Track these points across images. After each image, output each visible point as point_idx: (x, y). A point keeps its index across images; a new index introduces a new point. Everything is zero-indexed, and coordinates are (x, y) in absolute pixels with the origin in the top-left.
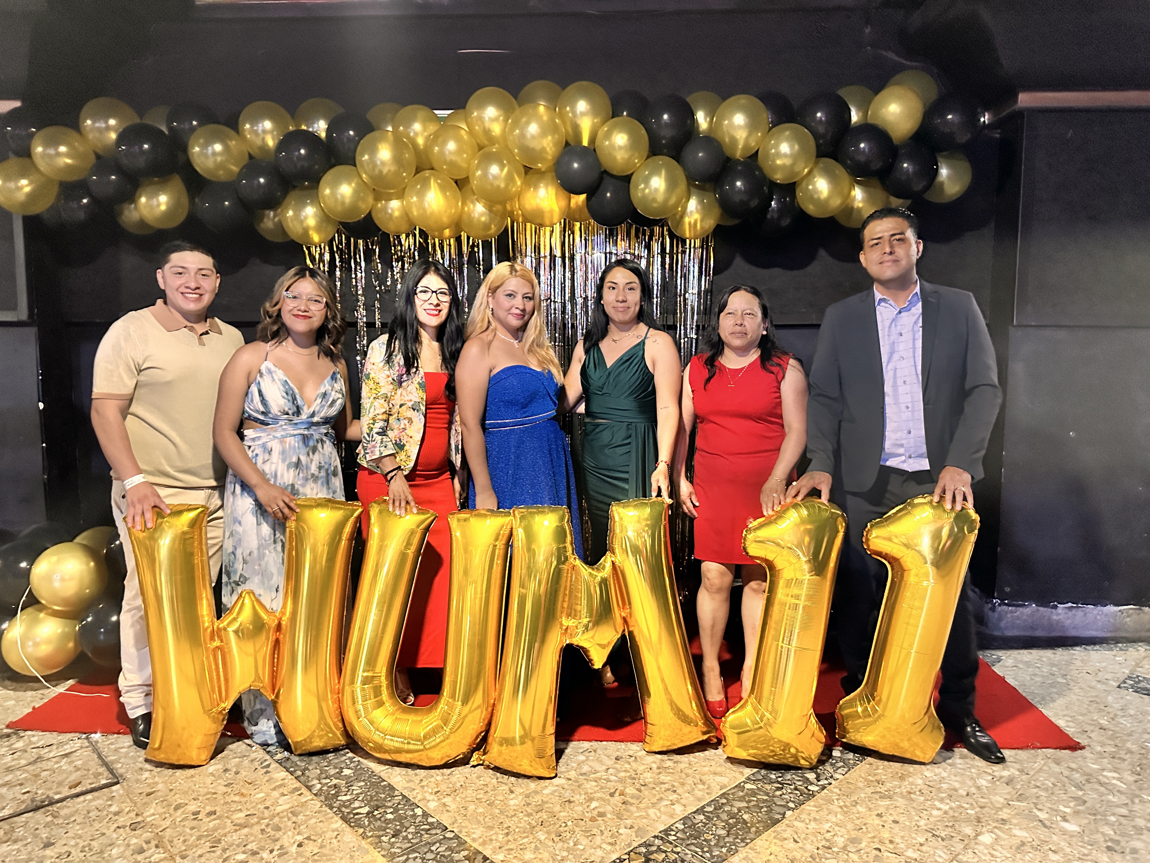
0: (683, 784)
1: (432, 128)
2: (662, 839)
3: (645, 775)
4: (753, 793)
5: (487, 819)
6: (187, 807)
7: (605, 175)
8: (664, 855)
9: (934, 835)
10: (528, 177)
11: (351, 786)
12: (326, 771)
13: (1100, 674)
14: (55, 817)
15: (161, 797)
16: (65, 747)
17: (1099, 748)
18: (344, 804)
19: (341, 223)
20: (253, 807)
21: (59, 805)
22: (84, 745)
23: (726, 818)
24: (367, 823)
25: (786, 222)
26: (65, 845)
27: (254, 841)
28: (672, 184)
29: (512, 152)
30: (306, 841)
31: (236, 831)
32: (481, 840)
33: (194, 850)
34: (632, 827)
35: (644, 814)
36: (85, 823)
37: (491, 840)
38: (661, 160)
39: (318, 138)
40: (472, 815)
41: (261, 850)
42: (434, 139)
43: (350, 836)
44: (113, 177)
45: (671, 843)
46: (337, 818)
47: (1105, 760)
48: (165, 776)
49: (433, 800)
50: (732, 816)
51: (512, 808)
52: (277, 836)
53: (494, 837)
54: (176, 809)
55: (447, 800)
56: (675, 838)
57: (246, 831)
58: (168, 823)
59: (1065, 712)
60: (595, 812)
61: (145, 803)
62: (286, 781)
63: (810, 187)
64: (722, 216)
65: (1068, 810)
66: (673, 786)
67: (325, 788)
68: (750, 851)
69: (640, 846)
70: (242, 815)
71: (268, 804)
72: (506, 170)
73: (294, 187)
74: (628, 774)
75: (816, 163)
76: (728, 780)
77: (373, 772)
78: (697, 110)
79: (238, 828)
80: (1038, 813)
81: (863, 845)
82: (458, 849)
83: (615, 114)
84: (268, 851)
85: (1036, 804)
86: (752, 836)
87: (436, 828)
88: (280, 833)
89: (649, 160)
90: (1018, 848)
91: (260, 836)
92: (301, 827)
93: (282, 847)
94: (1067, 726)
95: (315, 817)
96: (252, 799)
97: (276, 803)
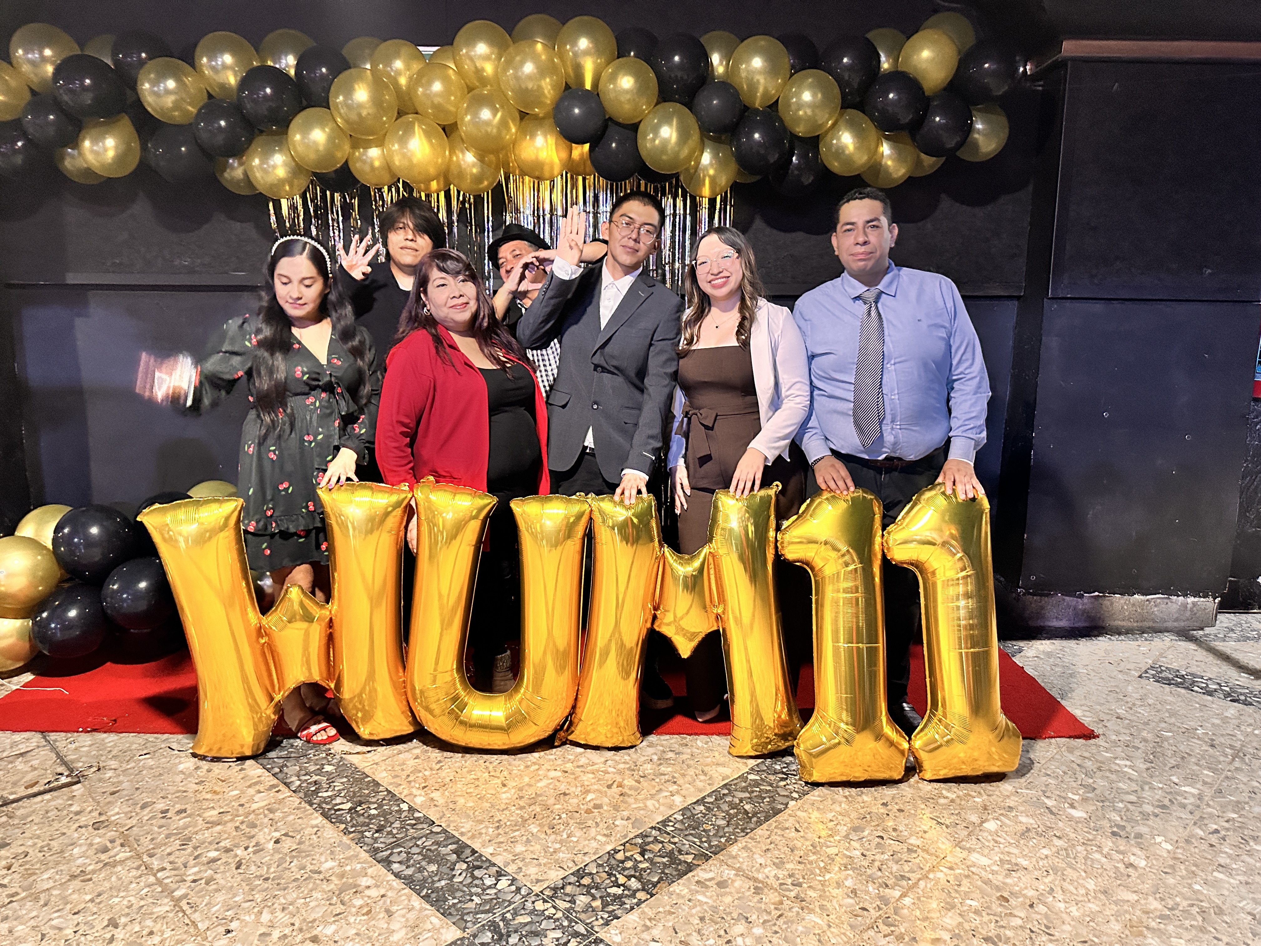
0: (684, 775)
1: (416, 66)
2: (659, 829)
3: (645, 766)
4: (757, 784)
5: (477, 813)
6: (155, 805)
7: (610, 123)
8: (661, 845)
9: (939, 823)
10: (523, 123)
11: (333, 782)
12: (306, 768)
13: (1122, 664)
14: (10, 818)
15: (127, 796)
16: (20, 746)
17: (1114, 737)
18: (325, 801)
19: (315, 174)
20: (227, 805)
21: (14, 805)
22: (40, 745)
23: (727, 809)
24: (349, 819)
25: (808, 179)
26: (21, 845)
27: (227, 839)
28: (684, 135)
29: (505, 96)
30: (284, 838)
31: (208, 828)
32: (470, 834)
33: (163, 848)
34: (628, 819)
35: (641, 805)
36: (43, 823)
37: (480, 834)
38: (671, 107)
39: (287, 75)
40: (461, 809)
41: (235, 847)
42: (418, 79)
43: (331, 832)
44: (52, 117)
45: (669, 834)
46: (316, 815)
47: (1120, 749)
48: (131, 775)
49: (420, 795)
50: (732, 805)
51: (504, 801)
52: (253, 833)
53: (484, 831)
54: (143, 807)
55: (436, 795)
56: (673, 829)
57: (219, 828)
58: (134, 821)
59: (1083, 702)
60: (591, 805)
61: (109, 802)
62: (262, 778)
63: (835, 142)
64: (739, 173)
65: (1076, 797)
66: (674, 777)
67: (304, 785)
68: (750, 840)
69: (636, 837)
70: (215, 812)
71: (242, 801)
72: (499, 115)
73: (261, 132)
74: (628, 766)
75: (841, 115)
76: (731, 770)
77: (356, 768)
78: (713, 50)
79: (209, 825)
80: (1046, 801)
81: (866, 833)
82: (445, 843)
83: (621, 53)
84: (242, 848)
85: (1044, 792)
86: (753, 826)
87: (422, 823)
88: (256, 830)
89: (659, 106)
90: (1023, 834)
91: (235, 833)
92: (279, 824)
93: (257, 844)
94: (1084, 716)
95: (293, 814)
96: (226, 796)
97: (251, 800)
